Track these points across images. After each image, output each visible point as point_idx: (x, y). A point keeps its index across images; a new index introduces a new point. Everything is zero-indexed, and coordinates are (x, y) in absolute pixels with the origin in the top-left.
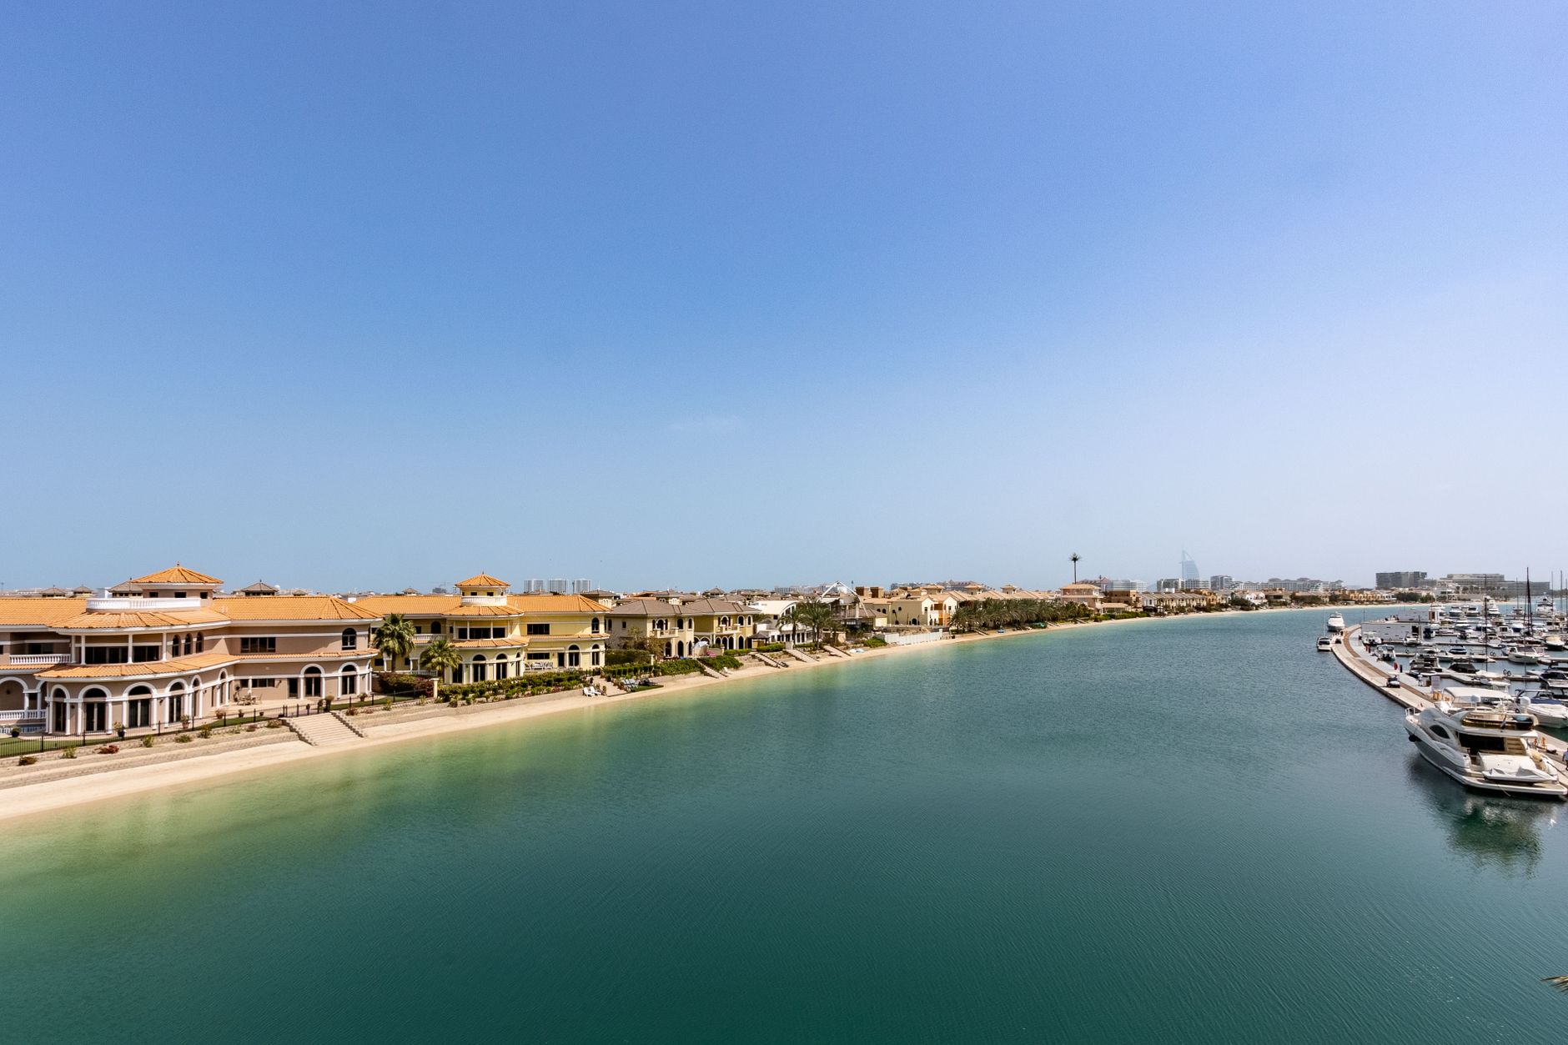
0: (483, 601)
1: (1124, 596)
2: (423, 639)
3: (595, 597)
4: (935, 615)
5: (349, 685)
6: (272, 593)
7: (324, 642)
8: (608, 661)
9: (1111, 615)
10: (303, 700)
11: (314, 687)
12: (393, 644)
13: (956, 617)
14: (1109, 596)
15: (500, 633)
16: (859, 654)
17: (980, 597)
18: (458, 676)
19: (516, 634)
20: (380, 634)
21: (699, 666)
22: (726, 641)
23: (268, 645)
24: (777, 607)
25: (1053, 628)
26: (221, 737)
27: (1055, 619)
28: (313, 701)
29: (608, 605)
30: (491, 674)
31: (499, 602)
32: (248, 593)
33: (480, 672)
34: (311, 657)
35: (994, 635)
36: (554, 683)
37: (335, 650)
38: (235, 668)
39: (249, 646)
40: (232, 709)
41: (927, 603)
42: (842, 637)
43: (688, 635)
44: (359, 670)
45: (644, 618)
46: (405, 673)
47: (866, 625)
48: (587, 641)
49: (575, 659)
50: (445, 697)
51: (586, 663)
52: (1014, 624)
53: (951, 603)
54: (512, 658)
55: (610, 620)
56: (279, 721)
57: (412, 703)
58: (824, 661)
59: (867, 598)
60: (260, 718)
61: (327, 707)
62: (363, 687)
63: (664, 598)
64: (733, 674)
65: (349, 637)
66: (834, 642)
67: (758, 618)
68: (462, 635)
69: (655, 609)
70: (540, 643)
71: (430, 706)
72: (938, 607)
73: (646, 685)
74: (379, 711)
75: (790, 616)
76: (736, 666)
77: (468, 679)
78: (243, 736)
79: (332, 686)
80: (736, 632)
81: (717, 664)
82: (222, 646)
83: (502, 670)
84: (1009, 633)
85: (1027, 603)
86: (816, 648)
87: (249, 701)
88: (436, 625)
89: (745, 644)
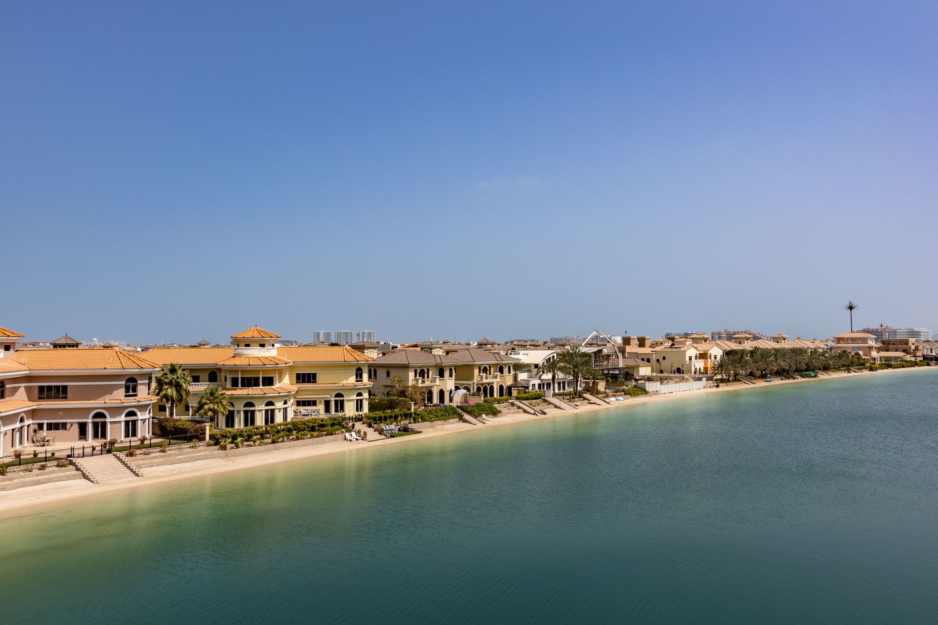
0: (255, 352)
1: (903, 346)
2: (201, 387)
3: (360, 348)
4: (700, 364)
5: (131, 429)
6: (76, 345)
7: (110, 390)
8: (372, 408)
9: (888, 364)
10: (90, 442)
11: (100, 430)
12: (171, 391)
13: (721, 366)
14: (886, 345)
15: (269, 381)
16: (618, 403)
17: (748, 346)
18: (230, 422)
19: (286, 383)
20: (160, 382)
21: (457, 413)
22: (487, 390)
23: (61, 392)
24: (537, 357)
25: (823, 376)
26: (16, 475)
27: (826, 368)
28: (98, 443)
29: (372, 355)
30: (260, 420)
31: (272, 352)
32: (55, 346)
33: (250, 418)
34: (97, 403)
35: (761, 384)
36: (317, 429)
37: (118, 397)
38: (33, 413)
39: (45, 393)
40: (28, 449)
41: (692, 352)
42: (601, 386)
43: (449, 383)
44: (140, 416)
45: (406, 367)
46: (182, 418)
47: (628, 375)
48: (351, 389)
49: (340, 406)
50: (216, 441)
51: (350, 410)
52: (782, 373)
53: (716, 352)
54: (279, 405)
55: (374, 369)
56: (67, 461)
57: (186, 445)
58: (583, 408)
59: (632, 348)
60: (53, 457)
61: (109, 449)
62: (144, 430)
63: (428, 349)
64: (491, 421)
65: (131, 384)
66: (593, 391)
67: (519, 367)
68: (235, 383)
69: (419, 359)
70: (308, 390)
71: (202, 449)
72: (703, 356)
73: (406, 431)
74: (155, 453)
75: (550, 365)
76: (495, 413)
77: (239, 424)
78: (35, 473)
79: (116, 431)
80: (496, 381)
81: (476, 412)
82: (22, 393)
83: (270, 417)
84: (777, 382)
85: (797, 352)
86: (577, 395)
87: (44, 442)
88: (213, 374)
89: (506, 391)
